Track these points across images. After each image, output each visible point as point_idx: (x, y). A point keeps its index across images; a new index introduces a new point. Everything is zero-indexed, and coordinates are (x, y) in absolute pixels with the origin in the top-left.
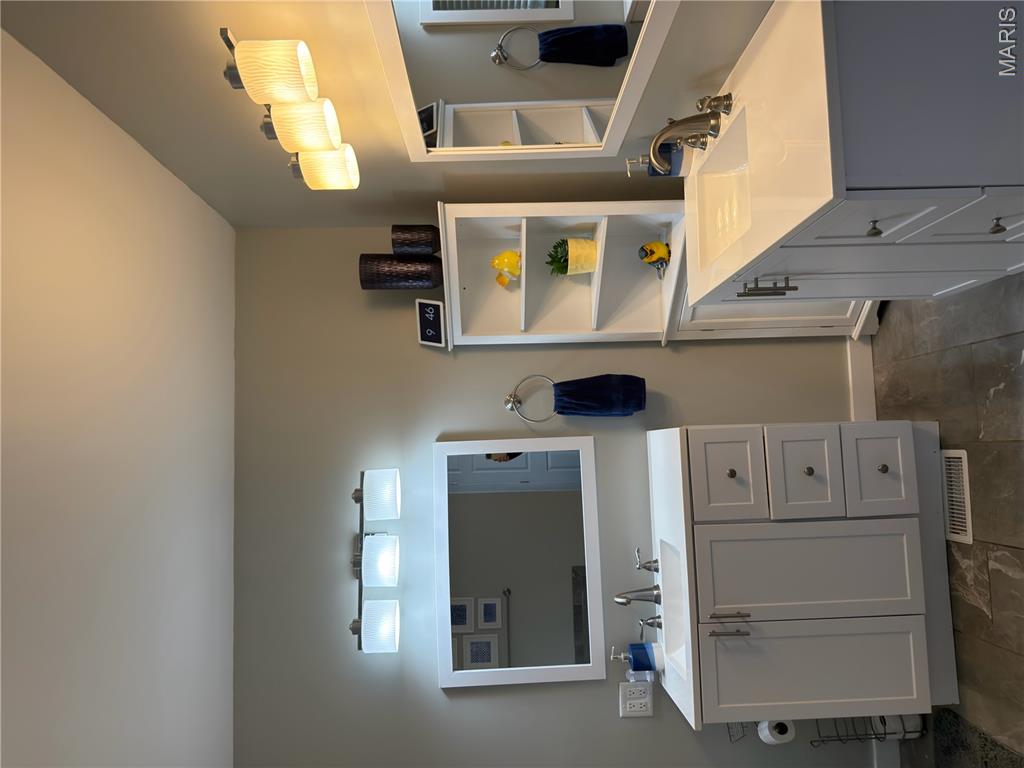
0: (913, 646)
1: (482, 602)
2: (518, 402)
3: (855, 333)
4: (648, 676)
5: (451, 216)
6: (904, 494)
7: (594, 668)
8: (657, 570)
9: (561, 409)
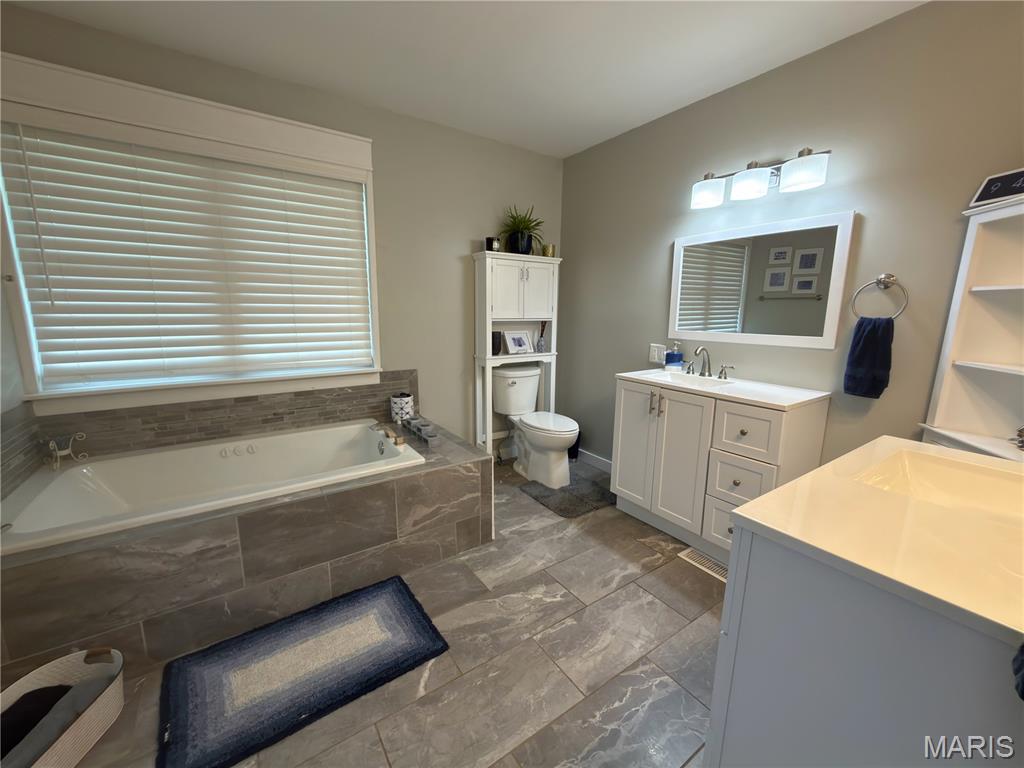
8: (720, 377)
9: (864, 323)
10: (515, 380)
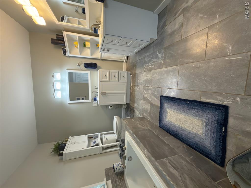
0: (125, 97)
1: (82, 97)
2: (79, 65)
3: (124, 61)
4: (96, 101)
5: (65, 34)
6: (125, 80)
7: (90, 101)
9: (85, 67)
10: (106, 139)
